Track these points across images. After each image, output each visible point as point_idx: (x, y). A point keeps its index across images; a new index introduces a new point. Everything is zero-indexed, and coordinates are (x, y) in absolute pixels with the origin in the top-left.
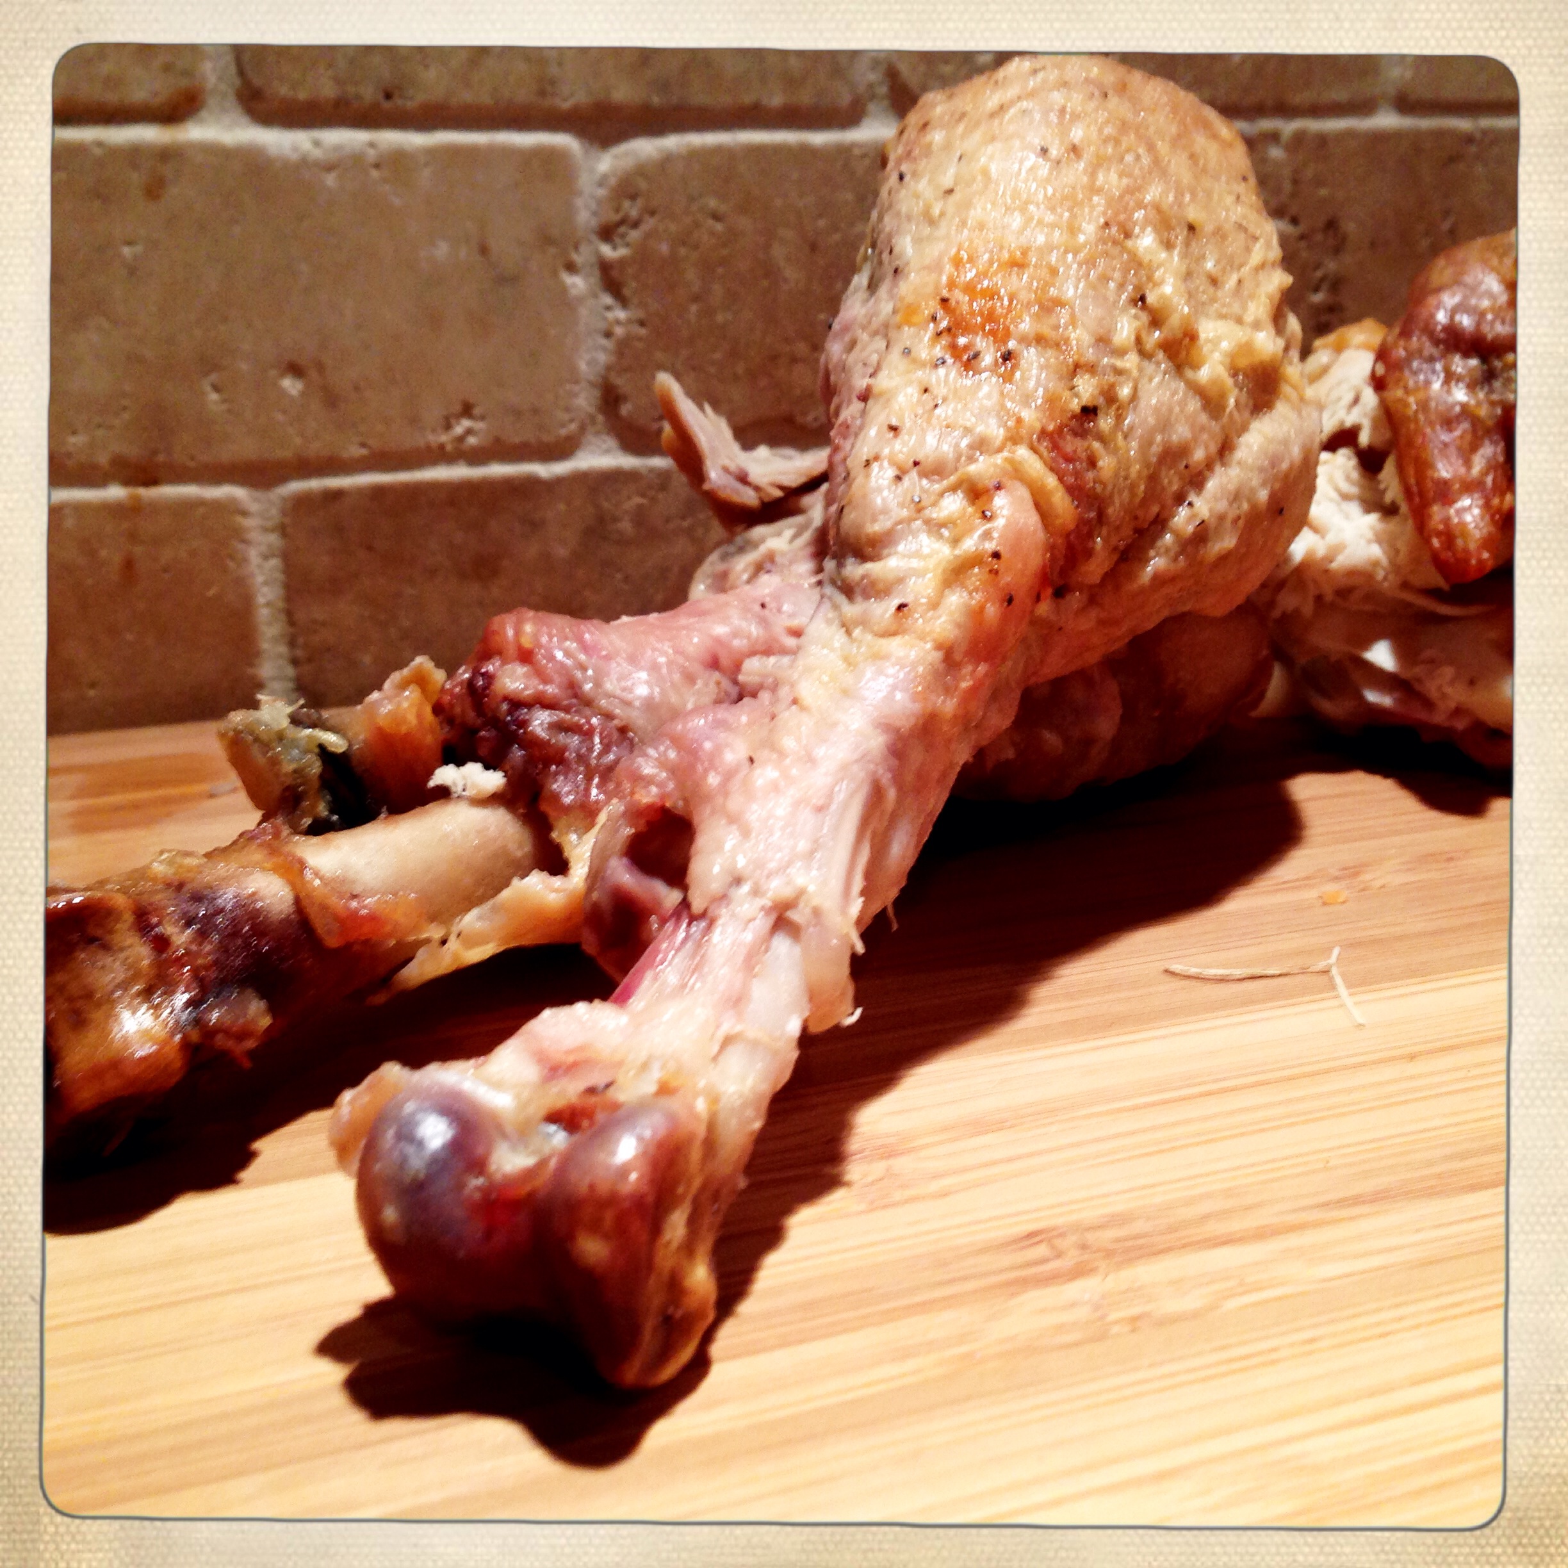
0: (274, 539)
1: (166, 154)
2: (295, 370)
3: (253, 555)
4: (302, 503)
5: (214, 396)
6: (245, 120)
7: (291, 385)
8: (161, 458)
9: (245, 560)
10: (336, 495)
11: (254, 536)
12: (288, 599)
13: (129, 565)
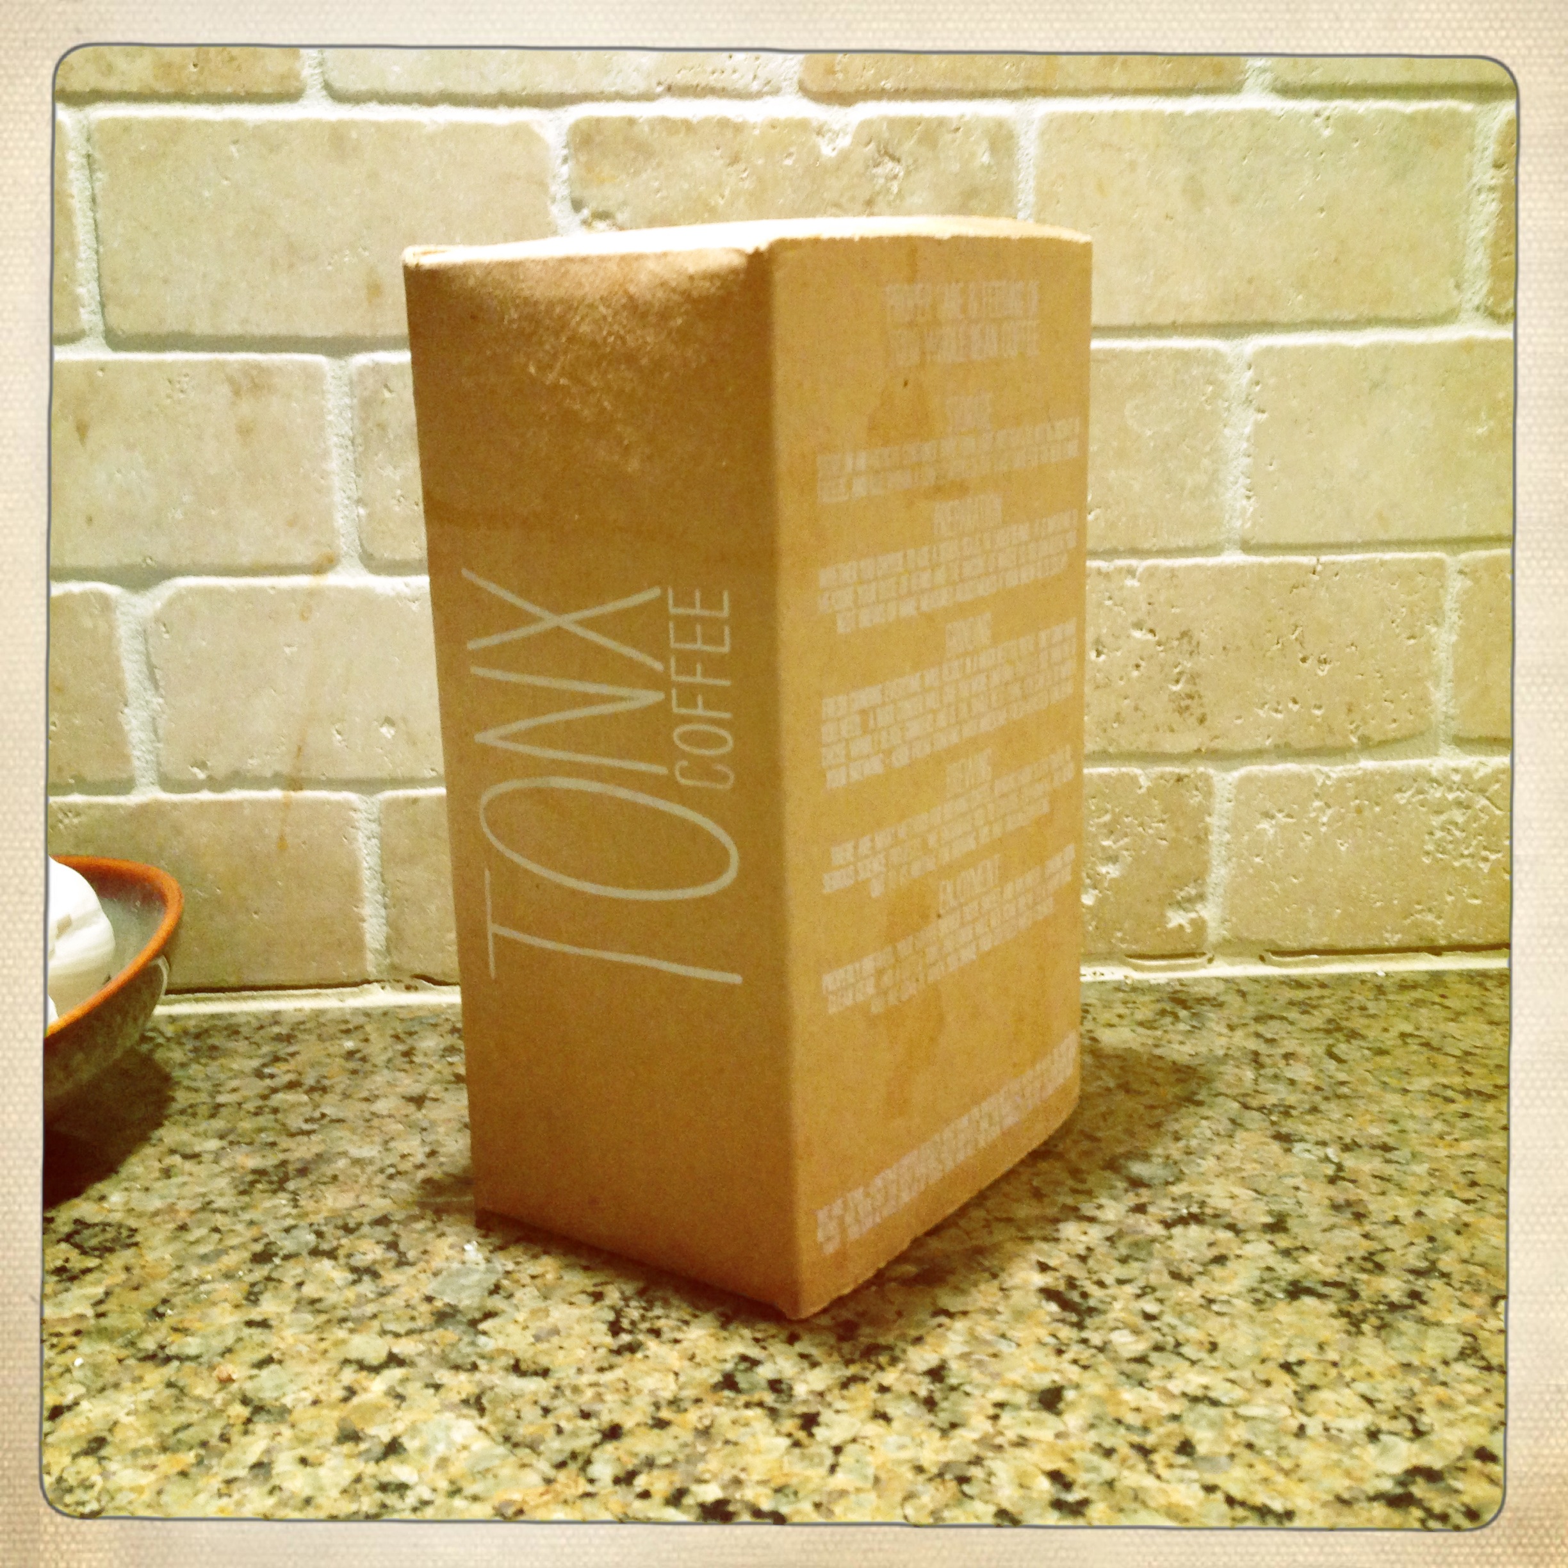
0: (374, 827)
1: (312, 593)
2: (389, 721)
3: (361, 837)
4: (392, 805)
5: (339, 737)
6: (364, 572)
7: (387, 732)
8: (303, 774)
9: (355, 839)
10: (415, 801)
11: (362, 824)
12: (382, 866)
13: (282, 838)
